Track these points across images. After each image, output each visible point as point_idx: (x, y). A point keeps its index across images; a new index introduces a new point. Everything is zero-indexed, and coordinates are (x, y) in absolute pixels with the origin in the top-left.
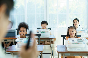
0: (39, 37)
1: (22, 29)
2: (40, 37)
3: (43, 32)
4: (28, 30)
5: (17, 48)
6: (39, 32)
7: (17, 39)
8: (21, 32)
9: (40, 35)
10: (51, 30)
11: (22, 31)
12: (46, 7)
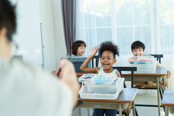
0: (132, 73)
1: (105, 54)
2: (135, 73)
3: (142, 62)
4: (118, 55)
5: (82, 93)
6: (133, 63)
7: (81, 77)
8: (104, 60)
9: (135, 69)
10: (162, 57)
11: (106, 58)
12: (155, 10)
